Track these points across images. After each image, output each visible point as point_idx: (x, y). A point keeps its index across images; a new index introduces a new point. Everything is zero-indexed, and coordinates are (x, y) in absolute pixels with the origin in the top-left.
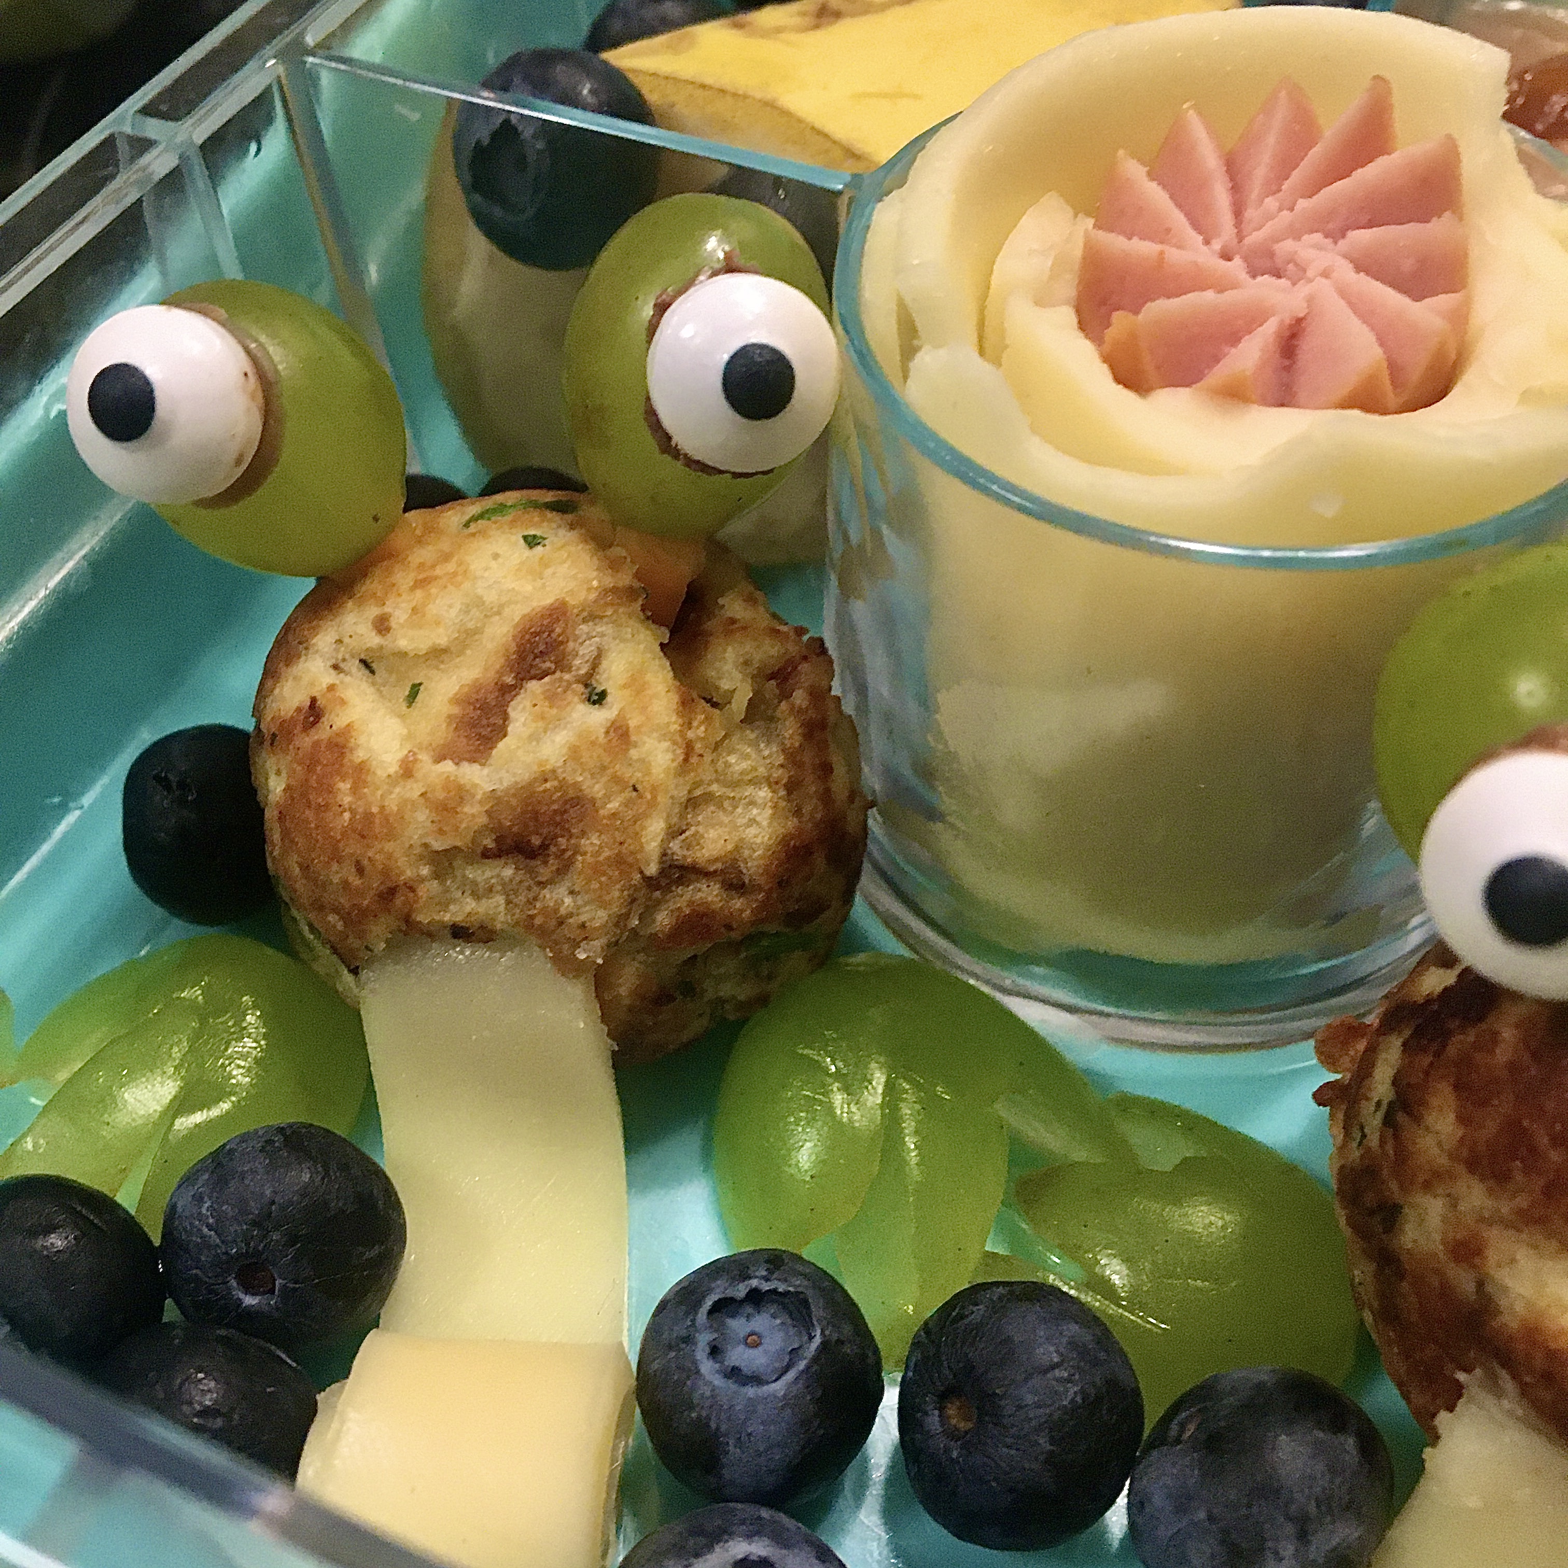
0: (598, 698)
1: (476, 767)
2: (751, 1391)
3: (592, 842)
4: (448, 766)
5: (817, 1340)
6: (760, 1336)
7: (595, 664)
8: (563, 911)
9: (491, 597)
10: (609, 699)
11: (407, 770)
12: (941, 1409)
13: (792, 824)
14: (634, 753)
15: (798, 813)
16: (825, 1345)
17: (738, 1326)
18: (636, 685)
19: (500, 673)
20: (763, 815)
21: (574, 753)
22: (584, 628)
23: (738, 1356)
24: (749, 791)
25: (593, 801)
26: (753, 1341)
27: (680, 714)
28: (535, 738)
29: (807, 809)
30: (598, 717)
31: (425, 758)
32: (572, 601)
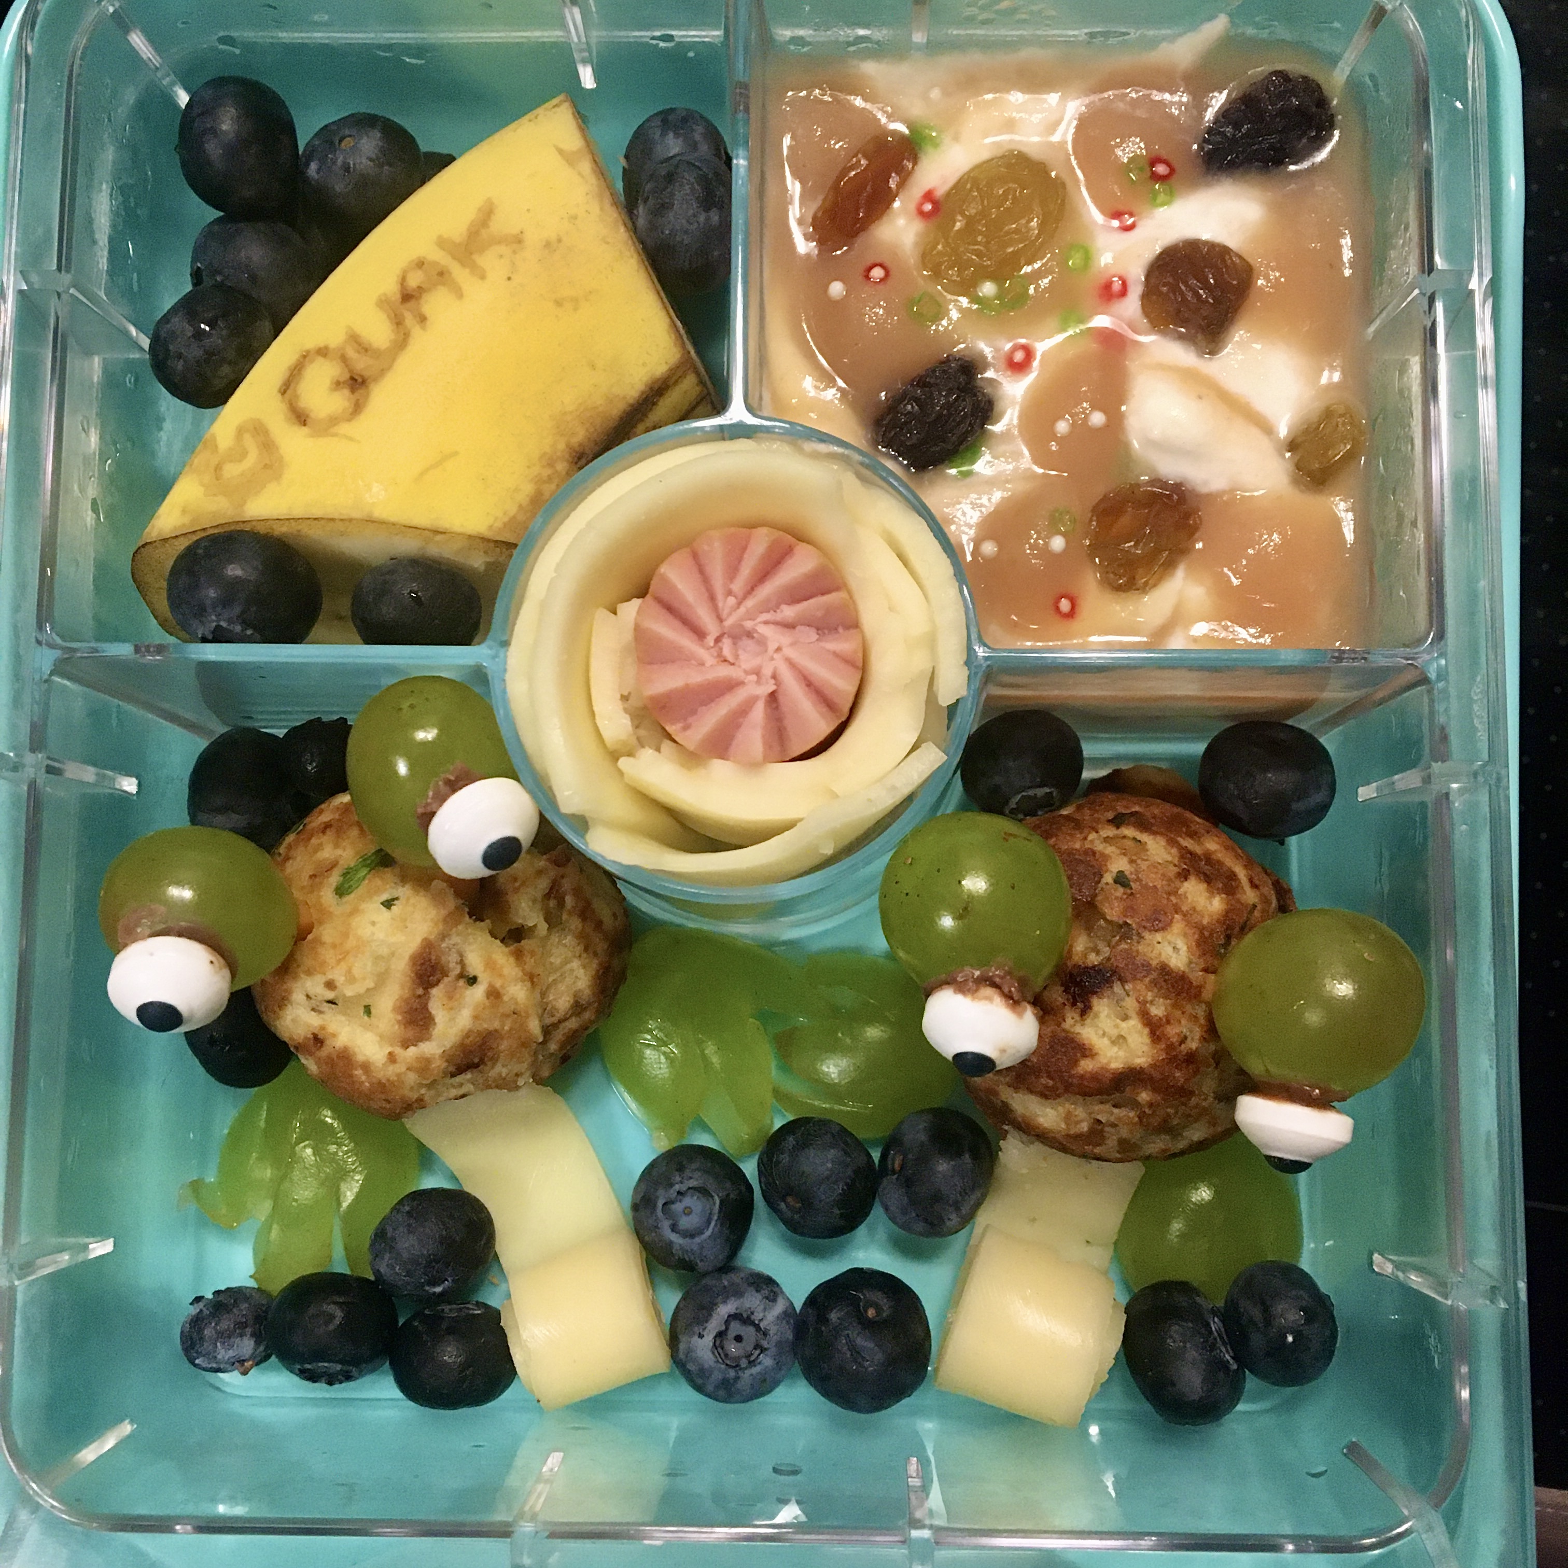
0: (473, 981)
1: (427, 1043)
2: (697, 1240)
3: (504, 1045)
4: (412, 1051)
5: (718, 1202)
6: (690, 1208)
7: (462, 963)
8: (504, 1075)
9: (385, 951)
10: (479, 979)
11: (392, 1058)
12: (784, 1201)
13: (595, 964)
14: (506, 998)
15: (595, 954)
16: (722, 1202)
17: (678, 1207)
18: (490, 965)
19: (414, 990)
20: (581, 972)
21: (476, 1018)
22: (444, 945)
23: (685, 1222)
24: (569, 966)
25: (496, 1031)
26: (688, 1211)
27: (518, 966)
28: (452, 1019)
29: (599, 950)
30: (477, 993)
31: (398, 1051)
32: (432, 937)
